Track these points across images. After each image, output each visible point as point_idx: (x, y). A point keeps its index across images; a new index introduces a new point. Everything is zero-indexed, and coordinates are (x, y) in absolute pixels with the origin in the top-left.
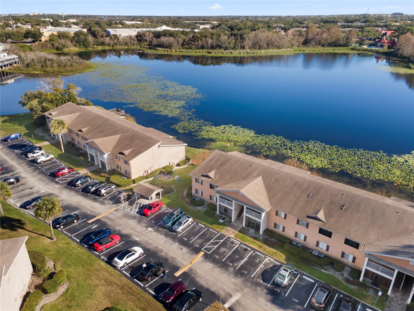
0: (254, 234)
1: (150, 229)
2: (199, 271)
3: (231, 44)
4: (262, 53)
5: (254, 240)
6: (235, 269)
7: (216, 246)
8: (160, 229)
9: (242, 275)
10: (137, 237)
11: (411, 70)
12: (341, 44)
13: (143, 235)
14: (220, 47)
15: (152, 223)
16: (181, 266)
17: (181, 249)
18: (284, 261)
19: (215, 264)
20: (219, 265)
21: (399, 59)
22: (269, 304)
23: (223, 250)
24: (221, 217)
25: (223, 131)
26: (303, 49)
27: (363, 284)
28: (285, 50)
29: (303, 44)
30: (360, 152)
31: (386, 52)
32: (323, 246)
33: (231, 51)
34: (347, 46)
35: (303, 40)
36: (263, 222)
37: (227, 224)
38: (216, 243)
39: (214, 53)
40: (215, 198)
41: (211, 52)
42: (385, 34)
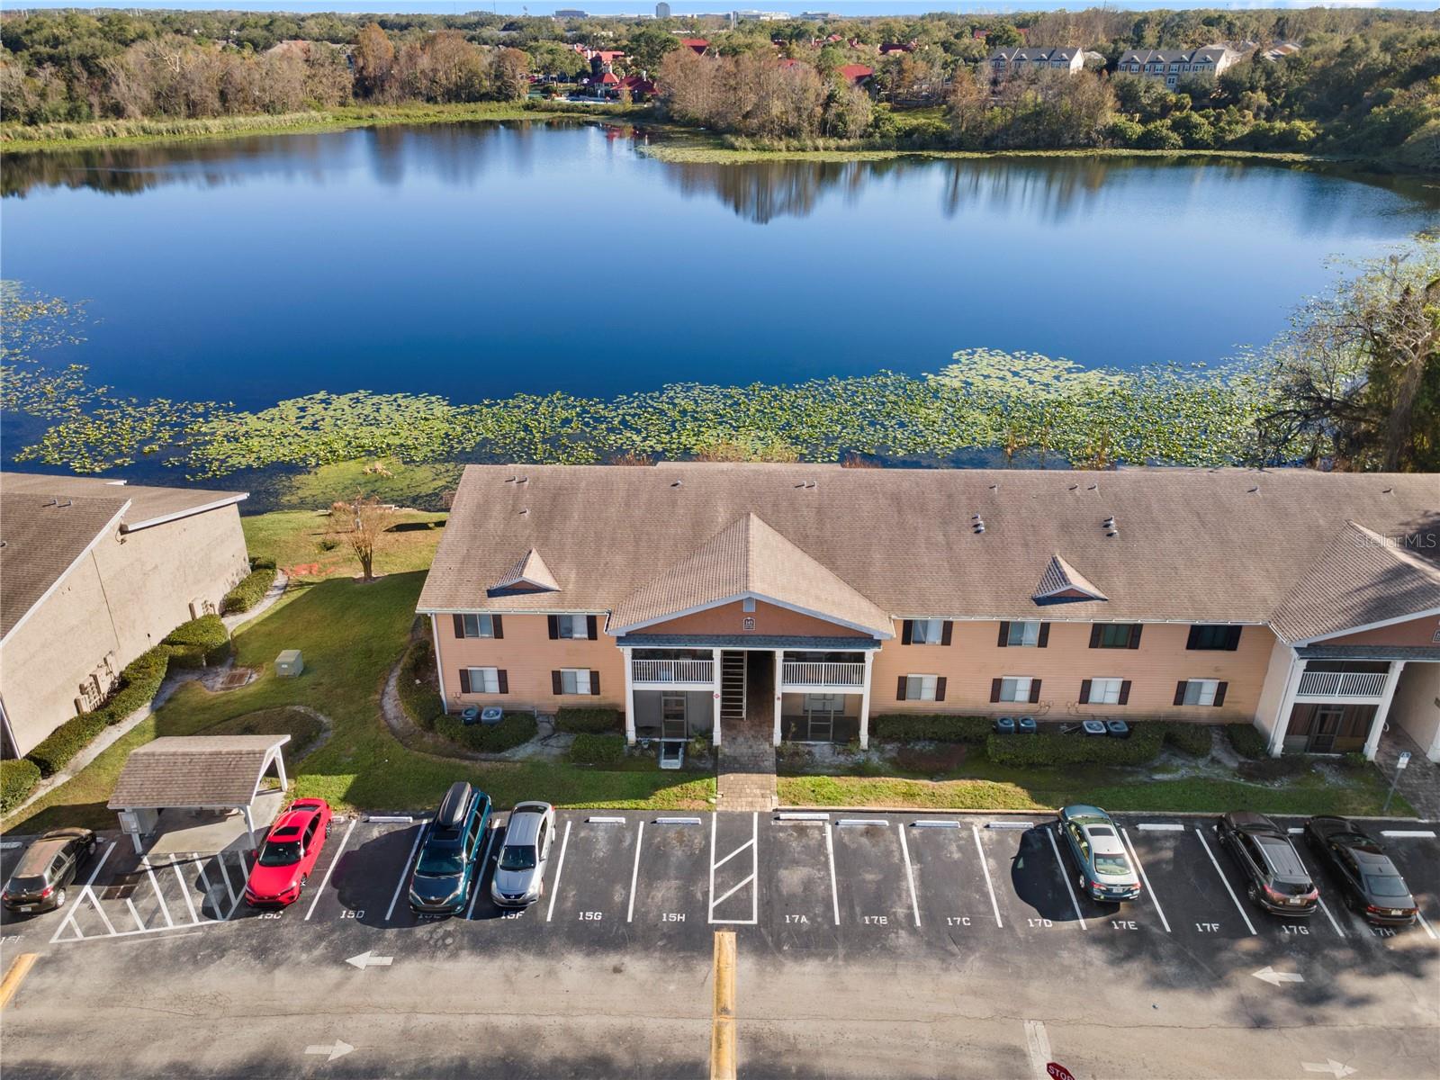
0: (842, 758)
1: (362, 960)
2: (790, 1027)
3: (50, 100)
5: (866, 781)
6: (913, 930)
7: (754, 876)
8: (421, 932)
9: (963, 938)
10: (326, 1037)
11: (732, 152)
12: (483, 90)
13: (349, 1011)
15: (345, 925)
16: (695, 1051)
17: (617, 970)
18: (1036, 806)
19: (823, 957)
20: (841, 951)
22: (1158, 997)
23: (792, 878)
24: (653, 746)
25: (306, 422)
26: (365, 112)
27: (1291, 763)
28: (298, 115)
29: (356, 95)
30: (838, 386)
31: (632, 112)
32: (1106, 693)
33: (63, 126)
34: (508, 98)
35: (348, 78)
36: (865, 690)
37: (706, 764)
38: (740, 867)
40: (584, 679)
42: (596, 60)
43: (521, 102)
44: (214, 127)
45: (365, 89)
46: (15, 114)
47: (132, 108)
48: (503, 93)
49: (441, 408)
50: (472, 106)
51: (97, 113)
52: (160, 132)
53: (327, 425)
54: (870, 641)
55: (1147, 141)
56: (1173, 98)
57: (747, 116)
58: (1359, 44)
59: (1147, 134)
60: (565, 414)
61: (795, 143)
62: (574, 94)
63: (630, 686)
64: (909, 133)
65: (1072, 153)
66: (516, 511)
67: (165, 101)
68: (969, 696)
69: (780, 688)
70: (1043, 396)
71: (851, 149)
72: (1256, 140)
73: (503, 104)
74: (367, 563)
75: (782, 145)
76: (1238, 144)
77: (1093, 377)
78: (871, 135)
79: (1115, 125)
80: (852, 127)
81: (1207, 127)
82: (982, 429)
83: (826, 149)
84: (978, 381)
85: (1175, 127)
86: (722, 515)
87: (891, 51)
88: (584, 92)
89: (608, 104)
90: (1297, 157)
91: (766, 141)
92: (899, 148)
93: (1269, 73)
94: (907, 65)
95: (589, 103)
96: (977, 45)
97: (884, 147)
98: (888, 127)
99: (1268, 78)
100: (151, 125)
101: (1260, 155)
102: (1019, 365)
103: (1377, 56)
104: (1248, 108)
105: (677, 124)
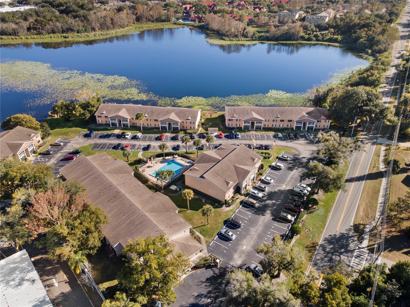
0: (260, 130)
1: (229, 140)
3: (80, 27)
5: (262, 132)
6: (266, 139)
8: (232, 139)
9: (269, 140)
11: (225, 41)
12: (163, 19)
14: (72, 30)
15: (226, 139)
16: (253, 144)
17: (247, 141)
20: (261, 140)
21: (212, 32)
23: (257, 137)
24: (245, 129)
25: (188, 101)
26: (140, 26)
27: (295, 130)
28: (128, 28)
29: (137, 21)
30: (254, 96)
31: (199, 26)
32: (281, 126)
33: (86, 34)
34: (169, 21)
35: (134, 17)
36: (262, 125)
37: (249, 131)
38: (253, 136)
39: (71, 37)
40: (239, 125)
41: (67, 36)
42: (186, 8)
43: (172, 22)
44: (113, 32)
45: (138, 19)
46: (74, 30)
47: (97, 29)
48: (167, 20)
49: (204, 99)
50: (162, 23)
51: (90, 30)
52: (104, 35)
53: (190, 101)
54: (263, 121)
55: (309, 39)
56: (315, 29)
57: (227, 32)
58: (354, 18)
59: (309, 38)
60: (220, 100)
61: (237, 39)
62: (184, 19)
63: (243, 125)
64: (261, 37)
65: (294, 42)
66: (231, 111)
67: (103, 26)
68: (270, 126)
69: (255, 125)
70: (281, 97)
71: (249, 40)
72: (330, 40)
73: (169, 22)
74: (211, 116)
75: (235, 40)
76: (326, 41)
77: (288, 94)
78: (253, 37)
79: (303, 36)
80: (249, 35)
81: (321, 37)
82: (273, 102)
83: (244, 41)
84: (272, 95)
85: (315, 36)
86: (249, 111)
87: (256, 10)
88: (186, 19)
89: (192, 23)
90: (337, 44)
91: (231, 38)
92: (259, 40)
93: (336, 22)
94: (260, 17)
95: (188, 22)
96: (275, 8)
97: (255, 40)
98: (256, 35)
99: (336, 23)
100: (102, 33)
101: (330, 44)
102: (278, 93)
103: (357, 21)
104: (329, 32)
105: (210, 31)
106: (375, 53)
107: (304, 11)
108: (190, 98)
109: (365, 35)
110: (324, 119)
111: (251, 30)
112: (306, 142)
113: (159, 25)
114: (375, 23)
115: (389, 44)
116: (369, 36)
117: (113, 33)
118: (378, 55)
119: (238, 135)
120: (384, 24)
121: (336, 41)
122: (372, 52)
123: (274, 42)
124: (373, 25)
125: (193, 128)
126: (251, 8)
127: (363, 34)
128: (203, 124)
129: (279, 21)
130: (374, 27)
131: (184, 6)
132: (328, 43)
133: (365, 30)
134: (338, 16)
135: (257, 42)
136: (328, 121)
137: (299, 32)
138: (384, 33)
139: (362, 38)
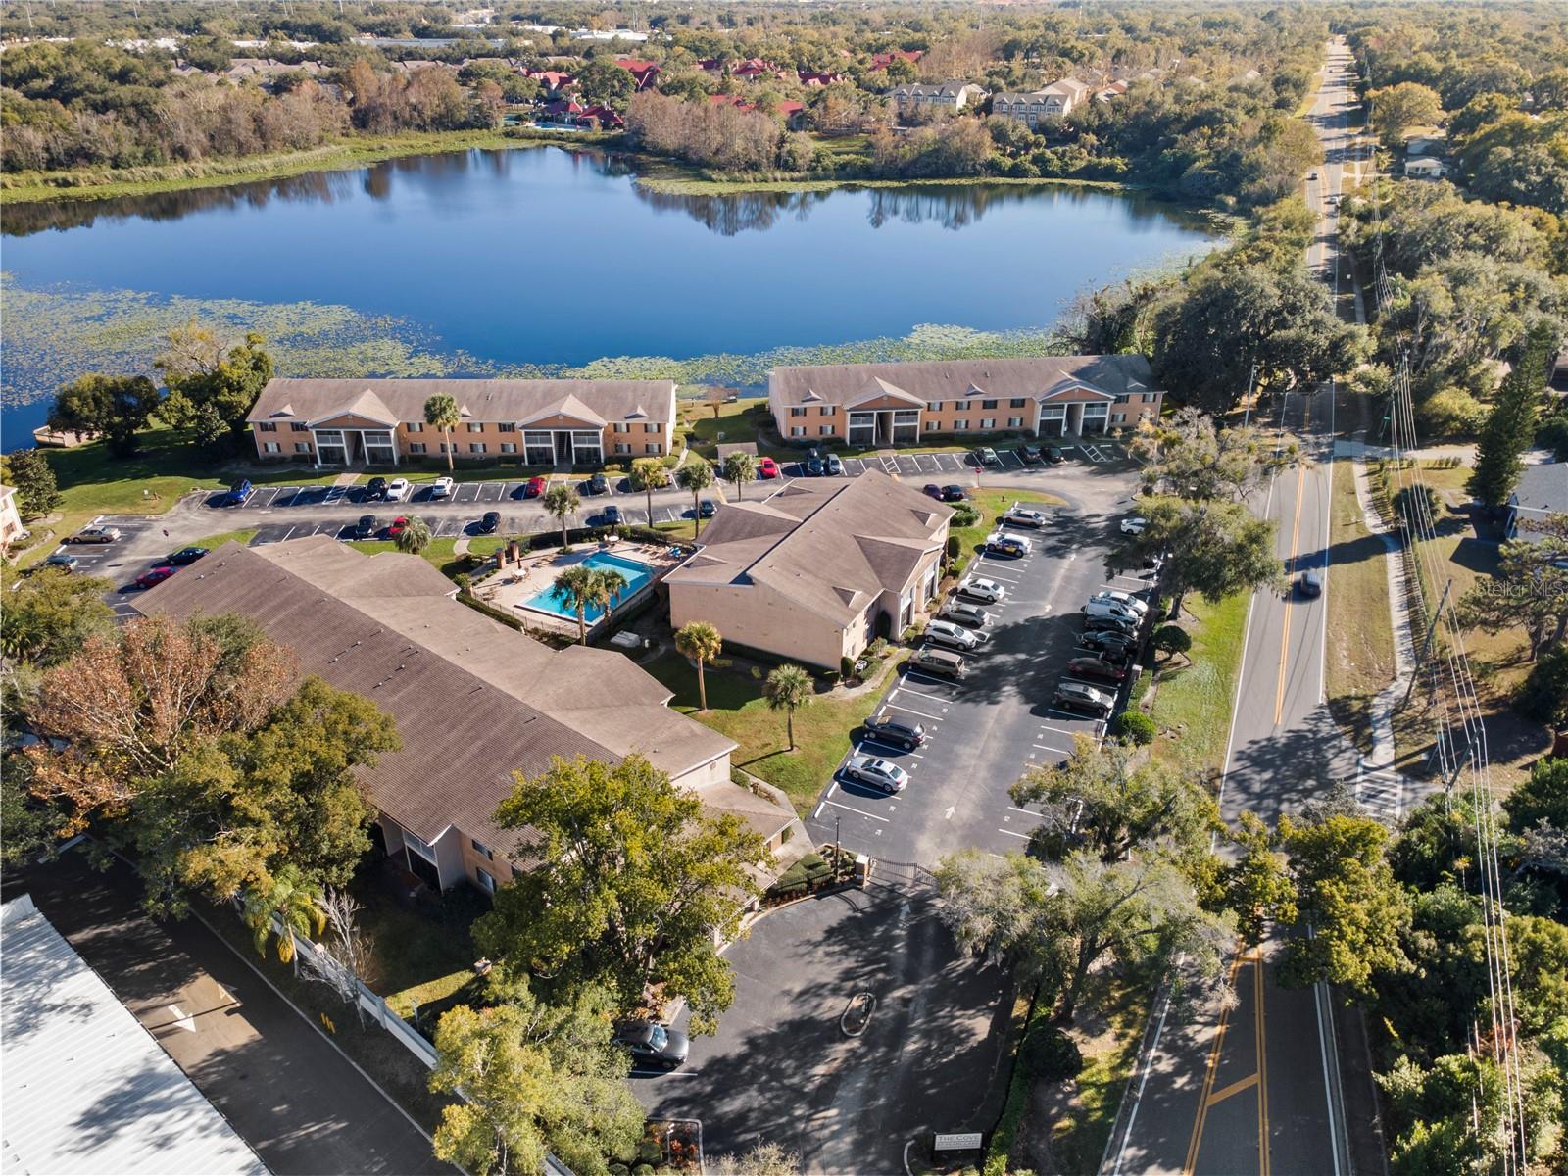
0: (913, 445)
3: (124, 145)
4: (269, 168)
11: (712, 184)
12: (462, 119)
14: (90, 157)
21: (657, 159)
24: (856, 442)
26: (375, 143)
27: (1041, 436)
28: (324, 150)
29: (356, 127)
31: (603, 140)
32: (988, 424)
33: (150, 169)
34: (487, 126)
35: (346, 111)
36: (918, 424)
37: (870, 448)
38: (892, 464)
39: (88, 182)
40: (830, 428)
41: (70, 180)
42: (545, 83)
43: (499, 131)
44: (264, 165)
45: (363, 119)
46: (101, 159)
47: (195, 151)
48: (480, 121)
51: (168, 155)
52: (228, 173)
54: (920, 406)
55: (1016, 171)
56: (1032, 138)
57: (717, 152)
58: (1158, 98)
59: (1015, 166)
61: (759, 176)
62: (543, 120)
63: (849, 427)
64: (843, 166)
65: (963, 182)
67: (221, 141)
68: (948, 427)
69: (893, 424)
71: (801, 180)
72: (1089, 172)
73: (485, 131)
74: (716, 412)
75: (750, 177)
76: (1077, 175)
77: (983, 335)
78: (815, 168)
79: (992, 159)
80: (800, 162)
81: (1056, 161)
82: (934, 360)
83: (783, 180)
85: (1035, 160)
87: (811, 82)
88: (551, 119)
89: (579, 132)
90: (1115, 186)
91: (737, 174)
92: (837, 179)
93: (1100, 115)
94: (831, 102)
95: (562, 130)
96: (881, 77)
97: (826, 178)
98: (826, 162)
99: (1100, 118)
100: (219, 165)
101: (1092, 184)
102: (946, 332)
103: (1170, 106)
104: (1083, 146)
105: (650, 154)
106: (1249, 205)
107: (981, 84)
108: (619, 360)
109: (1206, 152)
110: (1137, 390)
111: (805, 144)
112: (1087, 469)
113: (449, 141)
114: (1232, 111)
115: (1291, 174)
116: (1219, 153)
117: (264, 167)
118: (1260, 210)
119: (836, 462)
120: (1262, 113)
121: (1109, 173)
122: (1238, 202)
123: (895, 184)
124: (1226, 119)
125: (656, 450)
126: (792, 79)
127: (1200, 148)
128: (690, 437)
129: (900, 115)
130: (1231, 121)
131: (538, 76)
132: (1085, 183)
133: (1203, 136)
134: (1101, 96)
135: (834, 184)
136: (1151, 396)
137: (978, 146)
138: (1268, 138)
139: (1197, 159)
